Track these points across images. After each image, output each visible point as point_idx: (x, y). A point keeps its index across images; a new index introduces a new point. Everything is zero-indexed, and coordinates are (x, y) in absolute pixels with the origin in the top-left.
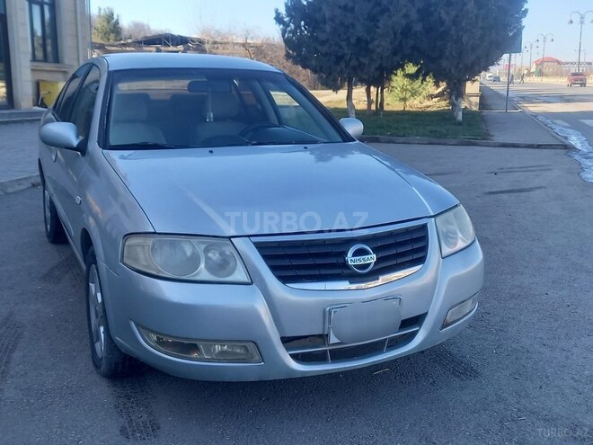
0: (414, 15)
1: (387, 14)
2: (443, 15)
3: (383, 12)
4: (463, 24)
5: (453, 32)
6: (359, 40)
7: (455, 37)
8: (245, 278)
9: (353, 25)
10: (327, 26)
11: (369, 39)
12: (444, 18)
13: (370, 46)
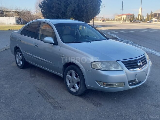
0: (76, 6)
1: (69, 6)
2: (83, 6)
3: (68, 5)
4: (88, 9)
5: (85, 11)
6: (63, 12)
7: (86, 12)
8: (121, 69)
9: (61, 9)
10: (54, 8)
11: (65, 12)
12: (83, 7)
13: (66, 14)
